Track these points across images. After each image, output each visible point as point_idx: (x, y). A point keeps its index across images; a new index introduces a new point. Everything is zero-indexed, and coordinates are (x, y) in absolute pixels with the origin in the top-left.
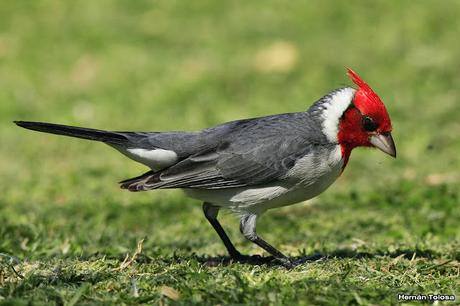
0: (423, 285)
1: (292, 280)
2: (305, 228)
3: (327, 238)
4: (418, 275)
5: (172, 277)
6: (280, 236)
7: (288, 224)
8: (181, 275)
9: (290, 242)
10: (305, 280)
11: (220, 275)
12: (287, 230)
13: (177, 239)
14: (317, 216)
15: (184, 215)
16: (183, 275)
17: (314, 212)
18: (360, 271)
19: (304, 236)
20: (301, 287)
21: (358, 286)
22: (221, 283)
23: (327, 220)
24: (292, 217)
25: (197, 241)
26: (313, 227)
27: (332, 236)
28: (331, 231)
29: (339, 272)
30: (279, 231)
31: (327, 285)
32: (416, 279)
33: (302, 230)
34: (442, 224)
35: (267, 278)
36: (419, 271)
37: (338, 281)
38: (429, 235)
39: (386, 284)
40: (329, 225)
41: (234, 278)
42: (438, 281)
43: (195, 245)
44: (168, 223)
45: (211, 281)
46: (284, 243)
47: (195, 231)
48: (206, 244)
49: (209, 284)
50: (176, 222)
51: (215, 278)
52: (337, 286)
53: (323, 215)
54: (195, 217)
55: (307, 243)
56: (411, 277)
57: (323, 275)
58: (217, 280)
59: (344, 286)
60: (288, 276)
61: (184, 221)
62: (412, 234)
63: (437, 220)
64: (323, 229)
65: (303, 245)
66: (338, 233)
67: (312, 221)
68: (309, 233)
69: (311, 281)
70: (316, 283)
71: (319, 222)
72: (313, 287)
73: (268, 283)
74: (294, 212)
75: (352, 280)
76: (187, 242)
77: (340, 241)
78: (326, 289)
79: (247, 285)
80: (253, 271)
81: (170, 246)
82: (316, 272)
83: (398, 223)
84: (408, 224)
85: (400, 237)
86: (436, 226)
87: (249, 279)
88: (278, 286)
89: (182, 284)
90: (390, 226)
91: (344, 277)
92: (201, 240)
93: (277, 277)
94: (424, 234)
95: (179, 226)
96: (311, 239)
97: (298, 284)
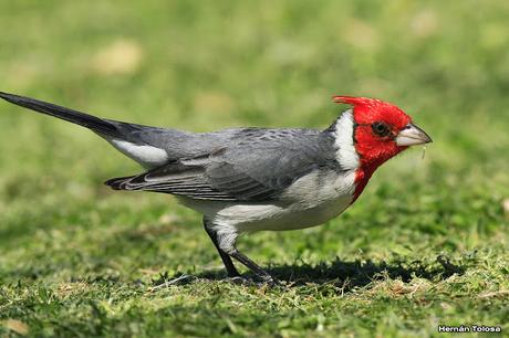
0: (304, 308)
1: (156, 308)
2: (165, 249)
3: (190, 259)
4: (297, 297)
5: (19, 309)
6: (137, 259)
7: (145, 244)
8: (29, 307)
9: (149, 265)
10: (171, 307)
11: (74, 305)
12: (144, 252)
13: (21, 265)
14: (178, 235)
15: (25, 238)
16: (31, 307)
17: (175, 230)
18: (231, 295)
19: (164, 257)
20: (167, 315)
21: (230, 312)
22: (75, 314)
23: (190, 239)
24: (150, 237)
25: (43, 267)
26: (173, 247)
27: (196, 257)
28: (195, 252)
29: (208, 296)
30: (135, 253)
31: (196, 312)
32: (296, 302)
33: (161, 252)
34: (320, 240)
35: (127, 306)
36: (297, 293)
37: (208, 307)
38: (306, 252)
39: (262, 309)
40: (193, 244)
41: (89, 307)
42: (320, 303)
43: (40, 272)
44: (8, 249)
45: (63, 312)
46: (142, 266)
47: (39, 257)
48: (54, 271)
49: (62, 315)
50: (18, 247)
51: (67, 309)
52: (207, 312)
53: (184, 234)
54: (39, 241)
55: (169, 266)
56: (290, 299)
57: (190, 301)
58: (71, 311)
59: (215, 312)
60: (151, 303)
61: (26, 245)
62: (286, 252)
63: (314, 234)
64: (186, 249)
65: (165, 268)
66: (202, 253)
67: (173, 241)
68: (170, 255)
69: (177, 309)
70: (184, 310)
71: (181, 241)
72: (180, 315)
73: (129, 312)
74: (152, 230)
75: (223, 305)
76: (32, 269)
77: (206, 262)
78: (195, 316)
79: (105, 314)
80: (111, 300)
81: (13, 274)
82: (182, 298)
83: (270, 240)
84: (281, 241)
85: (273, 256)
86: (313, 241)
87: (107, 308)
88: (140, 315)
89: (31, 317)
90: (261, 242)
91: (214, 303)
92: (48, 266)
93: (139, 305)
94: (301, 251)
95: (22, 252)
96: (172, 261)
97: (163, 312)
